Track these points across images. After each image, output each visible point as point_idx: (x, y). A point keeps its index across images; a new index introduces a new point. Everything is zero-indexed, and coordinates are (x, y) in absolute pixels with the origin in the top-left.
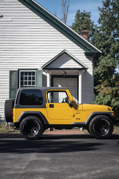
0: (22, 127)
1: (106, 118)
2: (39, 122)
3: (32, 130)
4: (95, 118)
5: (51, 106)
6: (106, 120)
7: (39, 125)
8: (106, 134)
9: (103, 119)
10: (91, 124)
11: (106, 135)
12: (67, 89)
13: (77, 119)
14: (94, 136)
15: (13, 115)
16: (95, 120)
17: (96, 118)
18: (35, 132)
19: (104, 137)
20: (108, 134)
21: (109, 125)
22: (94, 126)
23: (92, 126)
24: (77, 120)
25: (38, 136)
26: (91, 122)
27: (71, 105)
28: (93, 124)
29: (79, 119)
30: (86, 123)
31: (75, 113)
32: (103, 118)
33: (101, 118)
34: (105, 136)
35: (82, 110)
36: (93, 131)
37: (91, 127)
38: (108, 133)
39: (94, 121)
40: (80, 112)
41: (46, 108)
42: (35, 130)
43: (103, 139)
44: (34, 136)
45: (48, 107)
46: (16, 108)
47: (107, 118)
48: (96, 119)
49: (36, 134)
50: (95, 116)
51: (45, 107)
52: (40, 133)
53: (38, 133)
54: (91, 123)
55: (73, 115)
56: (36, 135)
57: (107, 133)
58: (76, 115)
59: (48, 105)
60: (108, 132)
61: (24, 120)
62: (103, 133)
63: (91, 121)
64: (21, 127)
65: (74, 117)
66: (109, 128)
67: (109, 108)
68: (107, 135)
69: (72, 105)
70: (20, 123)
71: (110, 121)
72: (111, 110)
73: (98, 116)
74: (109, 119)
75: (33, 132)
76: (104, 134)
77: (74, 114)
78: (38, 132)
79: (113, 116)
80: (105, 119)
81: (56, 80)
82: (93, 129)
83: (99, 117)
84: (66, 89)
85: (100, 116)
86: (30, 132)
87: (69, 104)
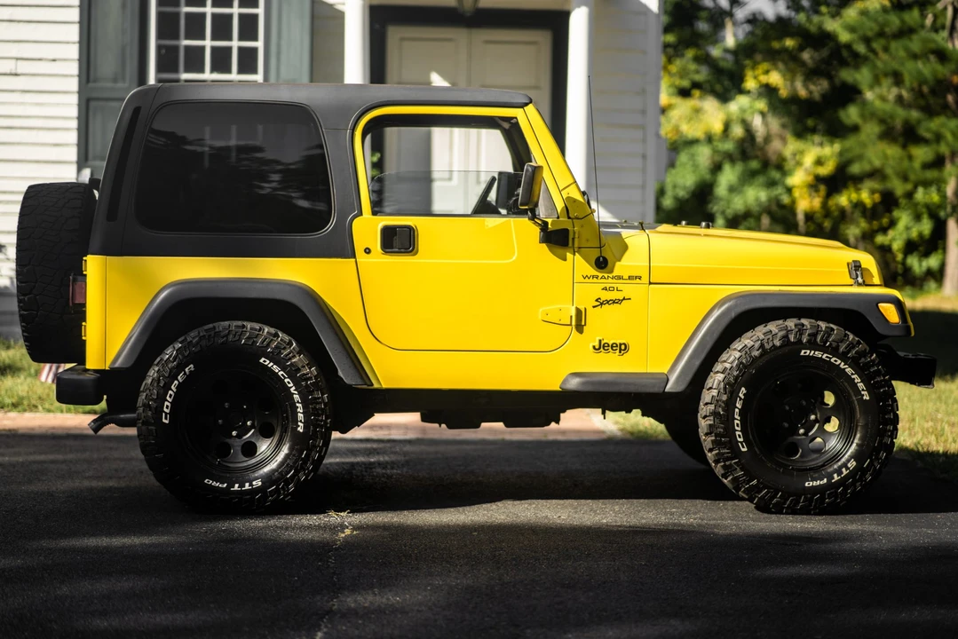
0: (159, 411)
1: (842, 348)
2: (293, 372)
3: (239, 436)
4: (749, 341)
5: (396, 241)
6: (843, 357)
7: (296, 397)
8: (839, 472)
9: (818, 354)
10: (714, 392)
11: (836, 477)
12: (530, 109)
13: (602, 347)
14: (738, 489)
15: (84, 305)
16: (755, 359)
17: (762, 346)
18: (264, 447)
19: (822, 499)
20: (852, 474)
21: (866, 397)
22: (739, 405)
23: (729, 405)
24: (602, 355)
25: (287, 482)
26: (720, 377)
27: (557, 239)
28: (731, 388)
29: (623, 348)
30: (673, 379)
31: (586, 302)
32: (812, 345)
33: (800, 341)
34: (830, 485)
35: (645, 279)
36: (733, 445)
37: (715, 414)
38: (852, 464)
39: (742, 366)
40: (627, 289)
41: (354, 256)
42: (266, 432)
43: (808, 513)
44: (257, 483)
45: (368, 251)
46: (106, 251)
47: (852, 346)
48: (756, 353)
49: (273, 465)
50: (752, 327)
51: (343, 248)
52: (305, 461)
53: (287, 456)
54: (716, 379)
55: (573, 313)
56: (269, 480)
57: (845, 465)
58: (594, 318)
59: (367, 228)
60: (857, 456)
61: (169, 351)
62: (812, 464)
63: (718, 367)
64: (146, 406)
65: (580, 328)
66: (865, 427)
67: (856, 267)
68: (842, 482)
69: (566, 232)
70: (144, 377)
71: (868, 365)
72: (877, 280)
73: (773, 326)
74: (862, 354)
75: (250, 450)
76: (817, 471)
77: (579, 312)
78: (285, 450)
79: (894, 326)
80: (834, 351)
81: (402, 39)
82: (730, 431)
83: (786, 337)
84: (523, 106)
85: (791, 323)
86: (225, 450)
87: (544, 226)
